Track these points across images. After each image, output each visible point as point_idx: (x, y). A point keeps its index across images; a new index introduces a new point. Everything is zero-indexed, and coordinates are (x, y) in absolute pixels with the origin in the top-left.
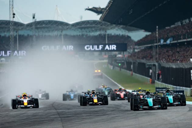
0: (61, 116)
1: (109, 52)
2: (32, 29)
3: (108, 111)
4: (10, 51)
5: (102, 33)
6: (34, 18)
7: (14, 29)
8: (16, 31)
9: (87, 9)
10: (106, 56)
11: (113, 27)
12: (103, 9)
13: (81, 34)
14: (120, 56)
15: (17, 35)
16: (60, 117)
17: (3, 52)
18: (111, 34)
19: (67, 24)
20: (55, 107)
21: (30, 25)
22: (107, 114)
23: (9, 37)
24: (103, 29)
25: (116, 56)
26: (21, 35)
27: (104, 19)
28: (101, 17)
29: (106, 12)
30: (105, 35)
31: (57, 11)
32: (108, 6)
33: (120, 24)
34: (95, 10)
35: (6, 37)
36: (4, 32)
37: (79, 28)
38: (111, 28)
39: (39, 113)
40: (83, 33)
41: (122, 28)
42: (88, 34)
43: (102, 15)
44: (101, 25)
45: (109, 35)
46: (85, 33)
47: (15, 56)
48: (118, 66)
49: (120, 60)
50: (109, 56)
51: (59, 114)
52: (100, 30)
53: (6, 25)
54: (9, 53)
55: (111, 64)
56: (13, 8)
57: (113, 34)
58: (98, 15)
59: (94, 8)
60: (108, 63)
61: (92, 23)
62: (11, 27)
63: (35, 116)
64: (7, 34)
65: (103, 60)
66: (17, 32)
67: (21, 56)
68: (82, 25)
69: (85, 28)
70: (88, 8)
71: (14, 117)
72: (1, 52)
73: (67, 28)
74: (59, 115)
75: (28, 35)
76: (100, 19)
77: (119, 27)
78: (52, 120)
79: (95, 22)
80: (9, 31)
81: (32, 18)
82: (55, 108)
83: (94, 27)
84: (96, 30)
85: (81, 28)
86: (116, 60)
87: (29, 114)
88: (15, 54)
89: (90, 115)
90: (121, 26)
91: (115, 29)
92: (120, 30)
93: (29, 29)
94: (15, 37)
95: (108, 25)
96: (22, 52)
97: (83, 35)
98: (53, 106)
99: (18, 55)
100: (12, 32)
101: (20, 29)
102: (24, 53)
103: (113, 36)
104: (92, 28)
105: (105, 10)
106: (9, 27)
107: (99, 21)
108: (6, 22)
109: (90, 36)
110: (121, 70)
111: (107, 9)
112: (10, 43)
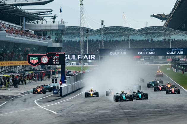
0: (127, 116)
1: (173, 56)
2: (101, 34)
3: (171, 111)
4: (80, 55)
5: (166, 38)
6: (102, 24)
7: (84, 35)
8: (85, 36)
9: (152, 16)
10: (170, 60)
11: (176, 33)
12: (167, 15)
13: (146, 40)
14: (183, 59)
15: (86, 40)
16: (127, 117)
17: (74, 56)
18: (175, 39)
19: (133, 30)
20: (122, 107)
21: (98, 31)
22: (170, 114)
23: (79, 42)
24: (167, 35)
25: (179, 59)
26: (90, 40)
27: (168, 25)
28: (165, 23)
29: (170, 18)
30: (169, 40)
31: (124, 18)
32: (172, 13)
33: (183, 30)
34: (160, 17)
35: (76, 42)
36: (75, 37)
37: (145, 33)
38: (175, 34)
39: (107, 112)
40: (148, 38)
41: (185, 33)
42: (153, 39)
43: (166, 21)
44: (166, 31)
45: (173, 39)
46: (150, 38)
47: (85, 59)
48: (181, 69)
49: (182, 63)
50: (172, 60)
51: (125, 114)
52: (164, 35)
53: (77, 31)
54: (80, 56)
55: (175, 67)
56: (83, 15)
57: (176, 39)
58: (162, 21)
59: (158, 14)
60: (172, 66)
61: (157, 29)
62: (81, 33)
63: (103, 115)
64: (78, 39)
65: (167, 63)
66: (86, 37)
67: (90, 60)
68: (148, 31)
69: (149, 33)
70: (153, 15)
71: (84, 116)
72: (72, 56)
73: (134, 34)
74: (126, 115)
75: (97, 40)
76: (164, 25)
77: (182, 32)
78: (119, 120)
79: (159, 28)
80: (79, 36)
81: (101, 24)
82: (122, 108)
83: (159, 33)
84: (161, 36)
85: (147, 34)
86: (179, 64)
88: (84, 58)
89: (154, 114)
90: (184, 32)
91: (178, 35)
92: (183, 35)
93: (98, 35)
94: (85, 42)
95: (172, 31)
96: (91, 55)
97: (148, 40)
98: (120, 107)
99: (87, 59)
100: (82, 37)
101: (89, 35)
102: (93, 56)
103: (177, 41)
104: (156, 33)
105: (169, 17)
106: (80, 33)
107: (163, 27)
108: (77, 28)
109: (154, 42)
110: (183, 73)
111: (171, 16)
112: (80, 47)
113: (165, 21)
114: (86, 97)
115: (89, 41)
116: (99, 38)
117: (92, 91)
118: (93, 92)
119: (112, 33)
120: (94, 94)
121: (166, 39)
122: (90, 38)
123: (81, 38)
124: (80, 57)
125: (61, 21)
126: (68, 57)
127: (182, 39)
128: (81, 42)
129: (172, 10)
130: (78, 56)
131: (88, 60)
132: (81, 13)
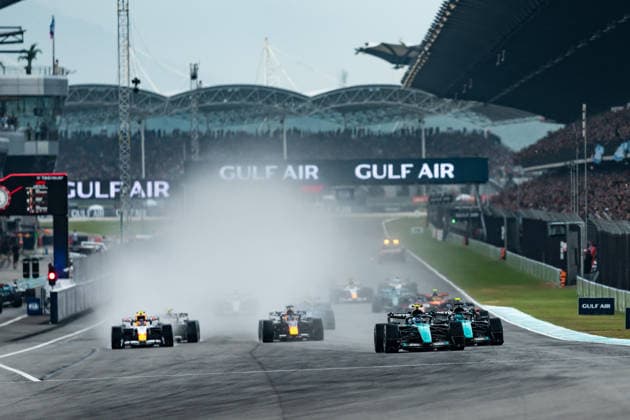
0: (278, 388)
1: (432, 187)
2: (188, 112)
3: (426, 372)
4: (118, 183)
5: (410, 124)
6: (194, 77)
7: (132, 114)
8: (137, 118)
9: (361, 50)
10: (420, 200)
11: (444, 108)
12: (412, 49)
13: (342, 130)
14: (465, 197)
15: (139, 133)
16: (277, 392)
17: (98, 185)
18: (438, 129)
19: (298, 98)
20: (260, 359)
21: (181, 100)
22: (423, 381)
23: (115, 139)
24: (412, 113)
25: (452, 197)
26: (153, 131)
27: (416, 81)
28: (407, 74)
29: (422, 58)
30: (419, 132)
31: (268, 56)
32: (429, 41)
33: (466, 97)
34: (388, 53)
35: (106, 136)
36: (102, 120)
37: (339, 110)
38: (439, 111)
39: (211, 377)
40: (349, 125)
41: (473, 109)
42: (366, 128)
43: (410, 69)
44: (407, 102)
45: (431, 130)
46: (353, 124)
47: (135, 196)
48: (460, 232)
49: (465, 211)
50: (430, 197)
51: (271, 381)
52: (403, 115)
53: (107, 100)
54: (117, 187)
55: (439, 225)
56: (128, 45)
57: (443, 129)
58: (397, 68)
59: (384, 45)
60: (429, 219)
61: (378, 93)
62: (121, 106)
63: (197, 387)
64: (110, 129)
65: (412, 209)
66: (139, 122)
67: (153, 197)
68: (349, 100)
69: (354, 110)
70: (365, 47)
72: (91, 184)
73: (300, 111)
74: (273, 386)
75: (176, 132)
76: (403, 82)
77: (463, 105)
78: (250, 402)
79: (386, 90)
80: (115, 118)
81: (189, 77)
82: (260, 363)
83: (385, 107)
84: (391, 118)
85: (343, 111)
86: (452, 213)
87: (179, 382)
88: (133, 192)
89: (369, 384)
90: (471, 104)
91: (449, 114)
92: (467, 116)
93: (178, 114)
94: (136, 139)
95: (428, 101)
96: (157, 184)
97: (348, 132)
98: (255, 358)
99: (143, 195)
100: (124, 122)
101: (150, 114)
102: (161, 187)
103: (444, 135)
104: (376, 108)
105: (420, 52)
106: (117, 106)
107: (399, 87)
108: (107, 91)
109: (370, 136)
110: (467, 243)
111: (426, 49)
112: (118, 156)
113: (406, 68)
114: (120, 348)
115: (149, 134)
116: (185, 126)
117: (141, 319)
118: (148, 326)
119: (226, 108)
120: (152, 333)
121: (410, 128)
122: (153, 124)
123: (122, 126)
124: (118, 190)
125: (55, 66)
126: (76, 188)
127: (462, 130)
128: (121, 138)
129: (430, 30)
130: (112, 185)
131: (147, 198)
132: (122, 39)
